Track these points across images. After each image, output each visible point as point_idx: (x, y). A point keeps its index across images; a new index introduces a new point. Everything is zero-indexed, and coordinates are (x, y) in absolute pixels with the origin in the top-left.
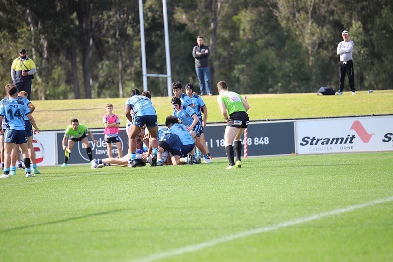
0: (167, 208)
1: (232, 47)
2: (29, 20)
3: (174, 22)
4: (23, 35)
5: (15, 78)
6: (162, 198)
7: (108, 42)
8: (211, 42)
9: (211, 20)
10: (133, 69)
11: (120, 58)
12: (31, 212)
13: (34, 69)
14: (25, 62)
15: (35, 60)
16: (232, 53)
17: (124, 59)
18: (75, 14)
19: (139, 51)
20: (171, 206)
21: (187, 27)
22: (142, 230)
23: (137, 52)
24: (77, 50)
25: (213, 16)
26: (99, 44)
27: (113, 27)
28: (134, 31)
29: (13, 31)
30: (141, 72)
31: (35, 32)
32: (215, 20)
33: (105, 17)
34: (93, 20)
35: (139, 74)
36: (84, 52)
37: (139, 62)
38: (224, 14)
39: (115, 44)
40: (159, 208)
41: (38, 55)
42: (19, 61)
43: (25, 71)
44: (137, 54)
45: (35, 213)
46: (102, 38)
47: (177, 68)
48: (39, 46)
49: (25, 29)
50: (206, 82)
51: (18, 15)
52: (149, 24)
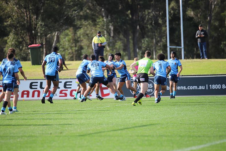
0: (181, 124)
1: (220, 31)
2: (104, 14)
3: (187, 16)
4: (100, 23)
5: (95, 48)
6: (178, 118)
7: (148, 27)
8: (208, 28)
9: (208, 15)
10: (161, 43)
11: (154, 37)
12: (103, 124)
13: (105, 42)
14: (100, 38)
15: (106, 37)
16: (220, 34)
17: (157, 37)
18: (129, 12)
19: (165, 33)
20: (183, 123)
21: (194, 19)
22: (166, 136)
23: (165, 34)
24: (130, 32)
25: (209, 13)
26: (142, 28)
27: (151, 19)
28: (163, 21)
29: (94, 21)
30: (166, 45)
31: (107, 21)
32: (210, 16)
33: (147, 13)
34: (140, 15)
35: (165, 46)
36: (134, 33)
37: (165, 39)
38: (216, 12)
39: (151, 29)
40: (176, 124)
41: (108, 35)
42: (97, 38)
43: (101, 43)
44: (164, 35)
45: (105, 125)
46: (144, 25)
47: (187, 43)
48: (108, 30)
49: (101, 20)
50: (204, 52)
51: (97, 12)
52: (172, 17)
